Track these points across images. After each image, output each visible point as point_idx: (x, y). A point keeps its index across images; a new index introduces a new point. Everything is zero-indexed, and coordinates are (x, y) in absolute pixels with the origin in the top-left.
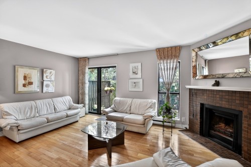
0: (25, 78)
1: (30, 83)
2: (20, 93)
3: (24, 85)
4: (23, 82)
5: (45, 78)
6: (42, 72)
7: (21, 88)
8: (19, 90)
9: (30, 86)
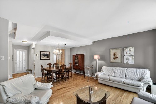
0: (114, 55)
1: (117, 57)
2: (112, 62)
3: (114, 59)
4: (113, 57)
5: (125, 54)
6: (124, 50)
7: (112, 60)
8: (112, 61)
9: (116, 59)
